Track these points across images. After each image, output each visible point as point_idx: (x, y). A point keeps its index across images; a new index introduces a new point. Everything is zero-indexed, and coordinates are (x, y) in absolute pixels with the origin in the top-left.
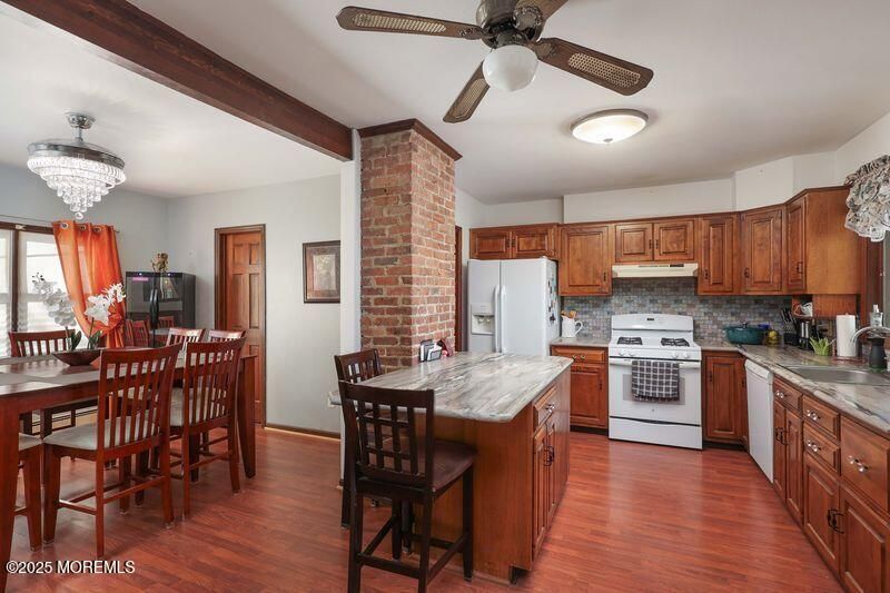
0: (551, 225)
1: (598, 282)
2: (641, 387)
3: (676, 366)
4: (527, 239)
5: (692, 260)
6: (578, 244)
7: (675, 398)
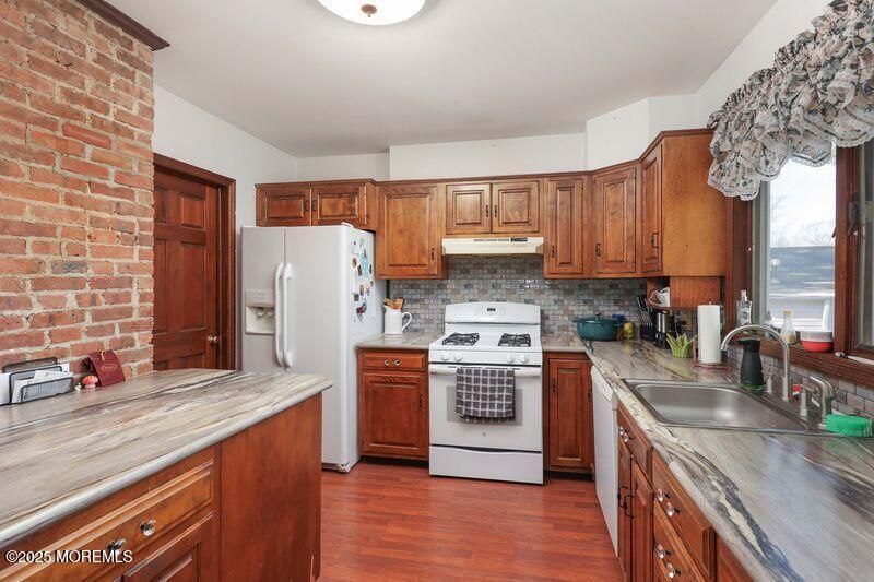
0: (362, 182)
1: (425, 260)
2: (468, 404)
3: (511, 374)
4: (332, 201)
5: (536, 233)
6: (400, 209)
7: (510, 417)
